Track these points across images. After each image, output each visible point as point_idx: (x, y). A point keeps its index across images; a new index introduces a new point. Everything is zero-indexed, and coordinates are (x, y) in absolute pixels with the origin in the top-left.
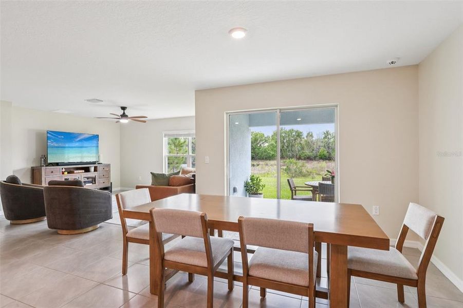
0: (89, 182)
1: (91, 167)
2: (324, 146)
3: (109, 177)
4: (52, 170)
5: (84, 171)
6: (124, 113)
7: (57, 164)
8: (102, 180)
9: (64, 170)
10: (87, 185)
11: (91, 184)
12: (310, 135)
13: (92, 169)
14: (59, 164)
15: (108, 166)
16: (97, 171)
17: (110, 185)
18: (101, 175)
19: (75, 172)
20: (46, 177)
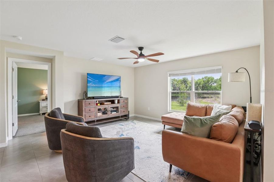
0: (114, 111)
1: (115, 100)
3: (127, 108)
4: (90, 102)
5: (110, 103)
6: (141, 53)
7: (93, 98)
8: (123, 110)
9: (97, 102)
10: (113, 113)
11: (116, 112)
13: (116, 102)
14: (95, 98)
15: (127, 99)
16: (119, 103)
17: (128, 114)
18: (122, 106)
19: (105, 103)
20: (86, 107)
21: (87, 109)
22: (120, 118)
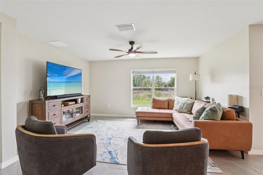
1: (78, 99)
2: (157, 83)
3: (89, 107)
4: (54, 104)
5: (74, 103)
6: (132, 47)
8: (86, 110)
9: (61, 103)
10: (77, 115)
11: (80, 114)
12: (149, 78)
13: (79, 101)
14: (58, 97)
15: (89, 96)
16: (83, 102)
18: (86, 105)
19: (69, 104)
20: (50, 111)
21: (51, 114)
22: (84, 121)
